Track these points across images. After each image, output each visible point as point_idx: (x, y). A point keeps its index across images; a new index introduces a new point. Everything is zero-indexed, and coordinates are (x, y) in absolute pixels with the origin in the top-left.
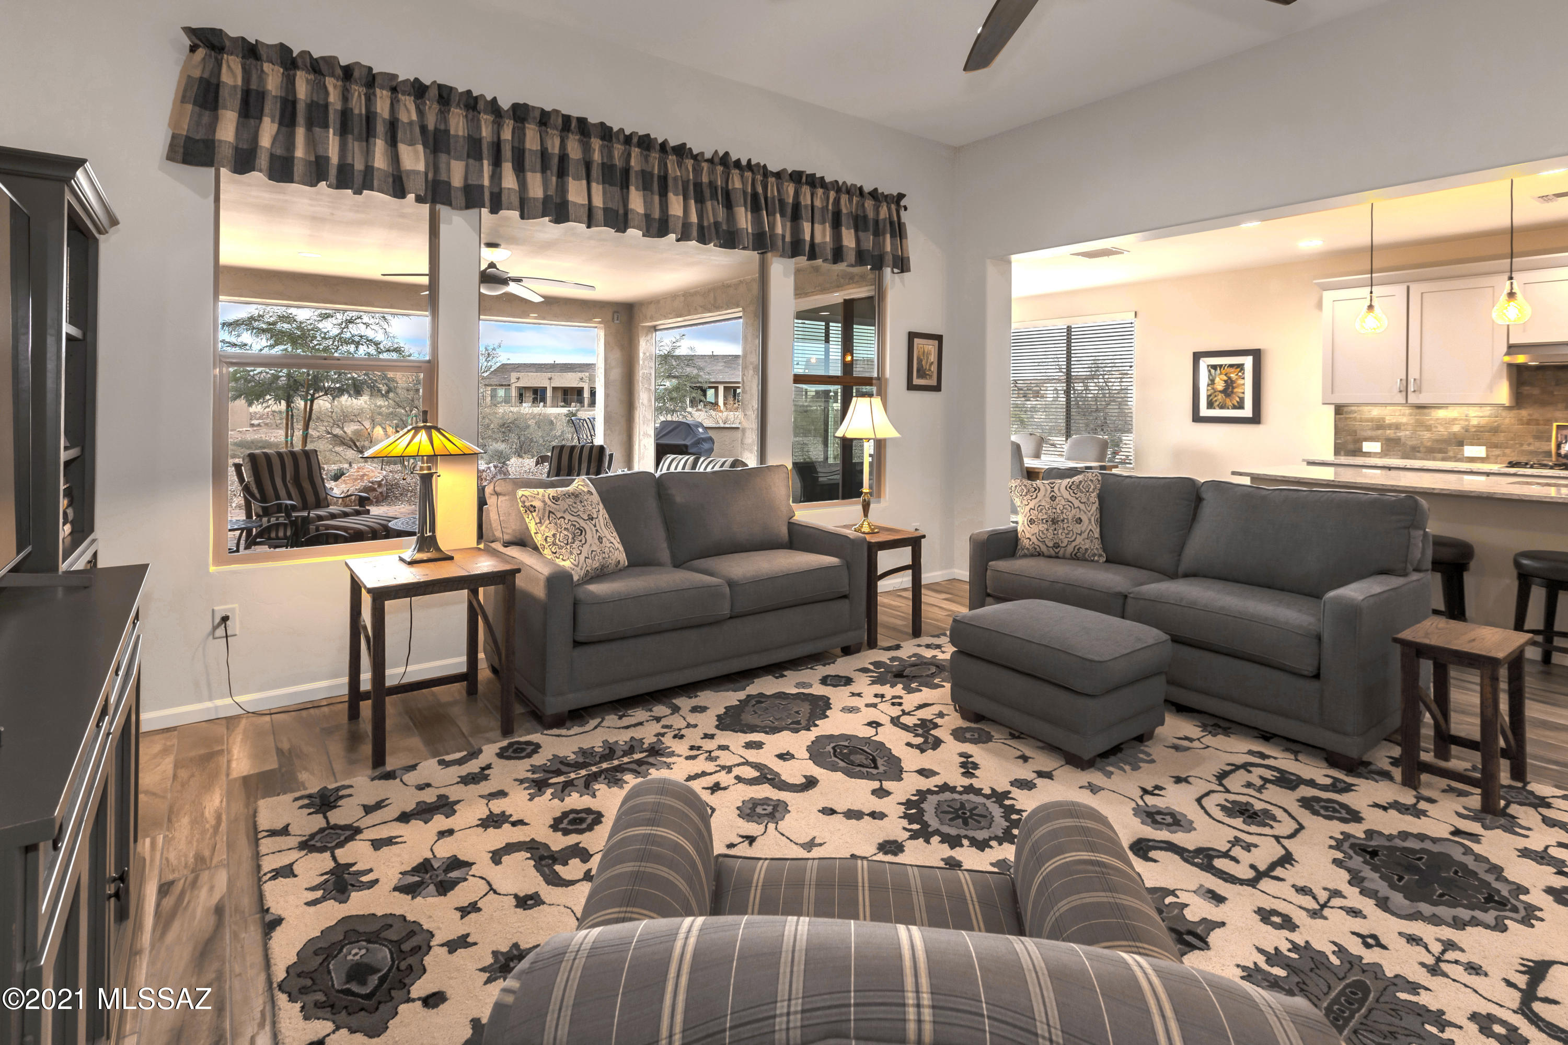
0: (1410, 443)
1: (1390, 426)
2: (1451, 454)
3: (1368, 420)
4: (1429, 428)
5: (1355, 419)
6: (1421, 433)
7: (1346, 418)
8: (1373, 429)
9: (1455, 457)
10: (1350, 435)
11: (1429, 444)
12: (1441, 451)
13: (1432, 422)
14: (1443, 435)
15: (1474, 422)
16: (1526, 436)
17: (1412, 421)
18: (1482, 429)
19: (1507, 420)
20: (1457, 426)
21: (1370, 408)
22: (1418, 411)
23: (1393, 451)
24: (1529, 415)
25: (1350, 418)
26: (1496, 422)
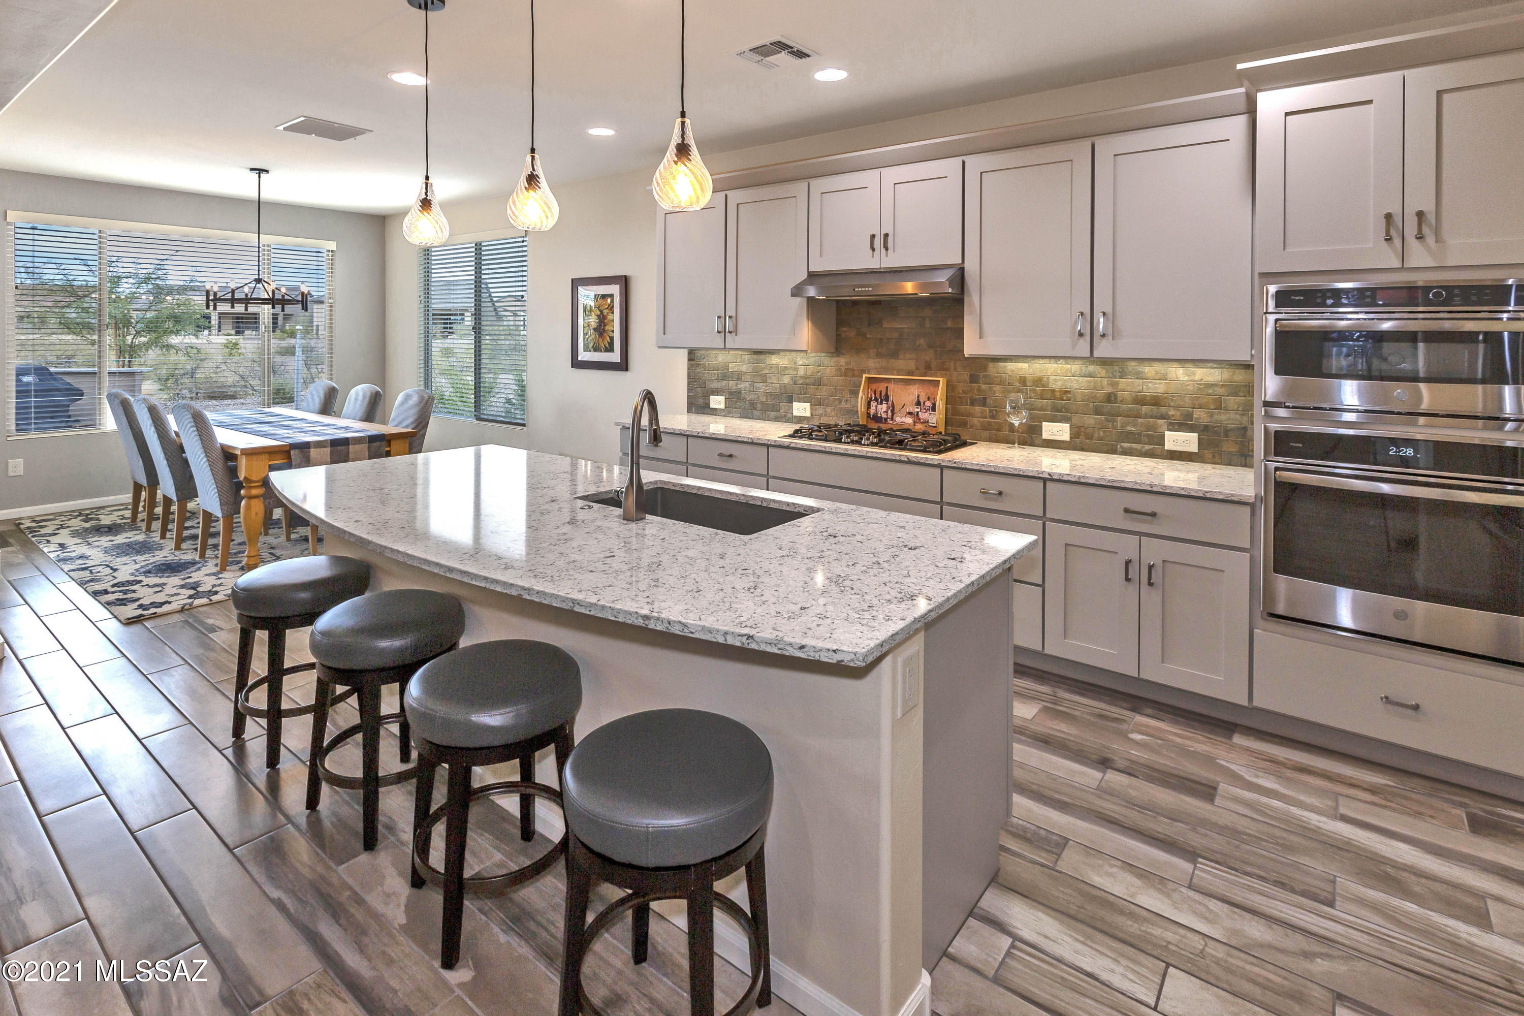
0: (750, 399)
1: (733, 376)
2: (782, 412)
3: (714, 369)
4: (764, 379)
5: (704, 367)
6: (758, 385)
7: (697, 365)
8: (718, 379)
9: (785, 416)
10: (700, 386)
11: (765, 400)
12: (774, 409)
14: (776, 388)
15: (801, 372)
16: (844, 390)
17: (751, 370)
18: (808, 381)
19: (828, 370)
20: (788, 376)
21: (716, 352)
22: (755, 357)
23: (735, 408)
24: (847, 363)
25: (700, 364)
26: (819, 372)
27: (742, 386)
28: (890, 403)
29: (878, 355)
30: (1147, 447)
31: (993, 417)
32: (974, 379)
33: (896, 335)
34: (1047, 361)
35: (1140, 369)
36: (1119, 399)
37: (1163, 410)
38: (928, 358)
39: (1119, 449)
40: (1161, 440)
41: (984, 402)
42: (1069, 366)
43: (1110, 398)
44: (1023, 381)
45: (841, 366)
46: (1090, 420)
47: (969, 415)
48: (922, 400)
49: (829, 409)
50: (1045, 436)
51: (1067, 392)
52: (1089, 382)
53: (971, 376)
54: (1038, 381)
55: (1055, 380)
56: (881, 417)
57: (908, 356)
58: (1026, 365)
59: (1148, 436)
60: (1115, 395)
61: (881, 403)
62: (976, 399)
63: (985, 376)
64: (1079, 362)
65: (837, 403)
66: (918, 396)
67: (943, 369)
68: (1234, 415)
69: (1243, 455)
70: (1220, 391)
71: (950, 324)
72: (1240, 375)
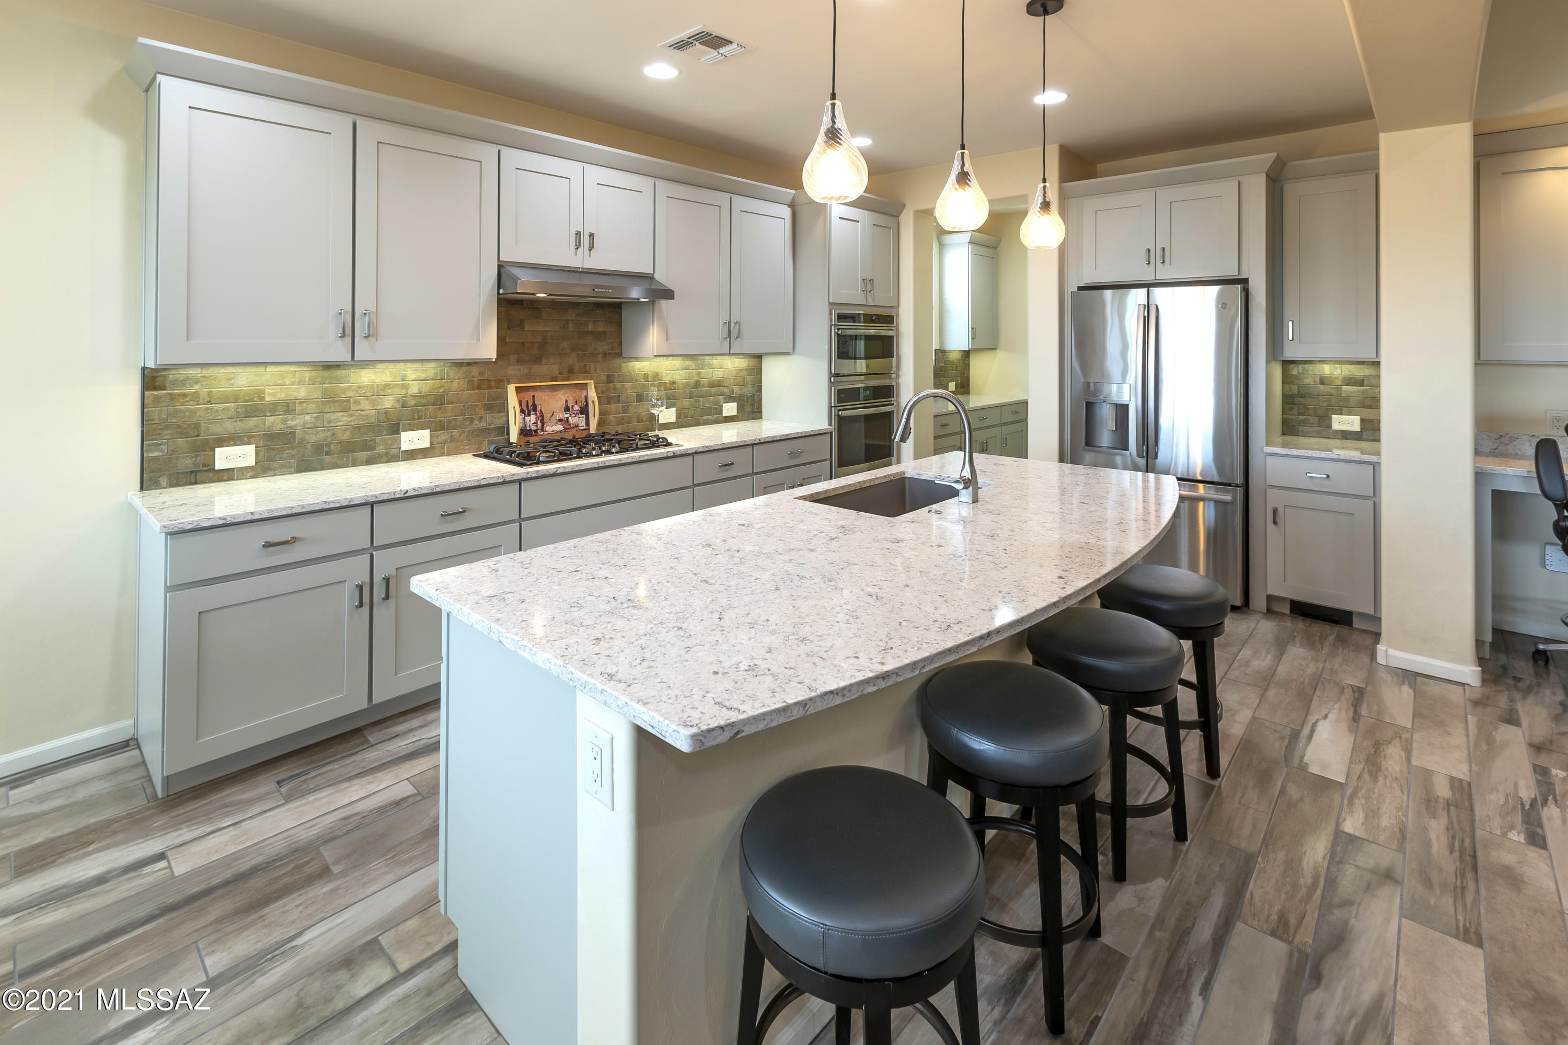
0: (312, 439)
1: (274, 408)
2: (380, 449)
3: (224, 399)
4: (345, 406)
5: (195, 397)
6: (333, 417)
7: (173, 397)
8: (238, 417)
9: (387, 454)
10: (183, 434)
11: (346, 436)
12: (366, 446)
13: (351, 394)
14: (367, 416)
15: (414, 389)
16: (477, 406)
17: (317, 394)
18: (424, 401)
19: (455, 384)
20: (390, 398)
21: (231, 369)
22: (327, 373)
23: (281, 459)
24: (481, 373)
25: (185, 395)
26: (441, 387)
27: (295, 422)
28: (538, 412)
29: (520, 361)
30: (715, 417)
31: (625, 412)
32: (610, 379)
33: (539, 339)
34: (662, 358)
35: (711, 361)
36: (702, 384)
37: (722, 389)
38: (571, 362)
39: (701, 422)
40: (721, 410)
41: (618, 399)
42: (674, 362)
43: (697, 384)
44: (646, 376)
45: (473, 377)
46: (686, 403)
47: (607, 413)
48: (570, 405)
49: (456, 433)
50: (662, 421)
51: (674, 383)
52: (686, 373)
53: (608, 376)
54: (656, 376)
55: (667, 374)
56: (531, 430)
57: (551, 360)
58: (648, 363)
59: (715, 408)
60: (699, 382)
61: (529, 415)
62: (612, 398)
63: (620, 376)
64: (680, 358)
65: (467, 423)
66: (566, 401)
67: (585, 372)
68: (750, 388)
69: (753, 412)
70: (745, 373)
71: (590, 327)
72: (753, 362)
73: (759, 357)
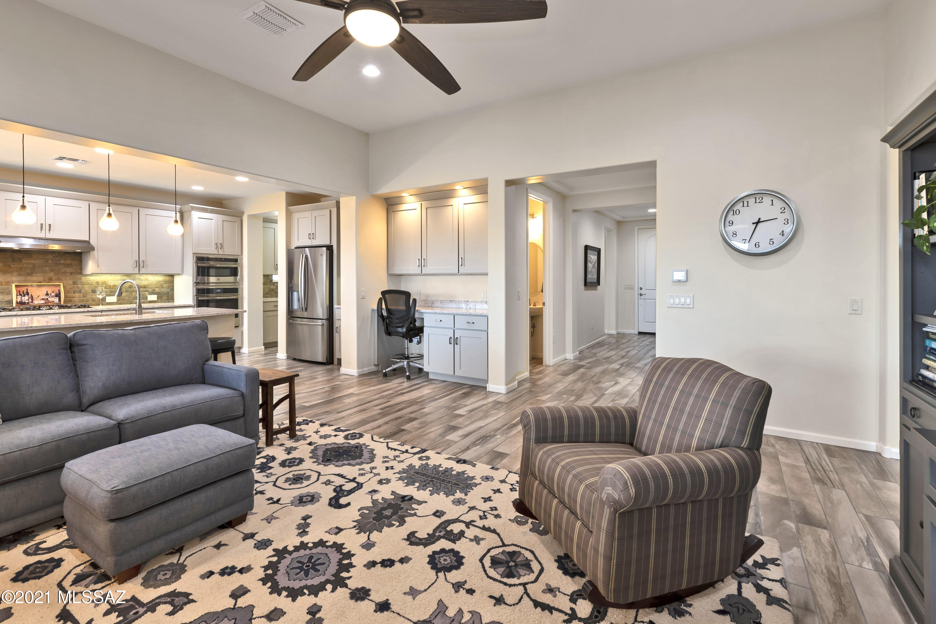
28: (29, 296)
29: (19, 275)
30: (143, 301)
31: (84, 297)
32: (74, 283)
33: (30, 266)
34: (109, 275)
35: (140, 277)
36: (134, 287)
37: (147, 289)
38: (50, 276)
40: (146, 298)
41: (80, 292)
43: (131, 287)
44: (98, 283)
47: (73, 297)
48: (49, 293)
50: (107, 301)
51: (115, 286)
52: (123, 282)
53: (74, 282)
54: (104, 283)
55: (109, 281)
56: (24, 303)
57: (39, 275)
58: (99, 277)
59: (143, 297)
61: (23, 297)
62: (76, 291)
63: (80, 282)
64: (118, 275)
66: (47, 291)
67: (59, 280)
68: (166, 289)
69: (168, 299)
70: (162, 283)
71: (62, 262)
72: (167, 278)
73: (172, 276)
